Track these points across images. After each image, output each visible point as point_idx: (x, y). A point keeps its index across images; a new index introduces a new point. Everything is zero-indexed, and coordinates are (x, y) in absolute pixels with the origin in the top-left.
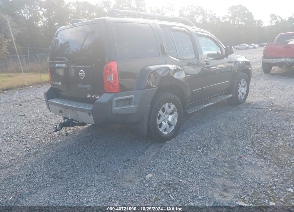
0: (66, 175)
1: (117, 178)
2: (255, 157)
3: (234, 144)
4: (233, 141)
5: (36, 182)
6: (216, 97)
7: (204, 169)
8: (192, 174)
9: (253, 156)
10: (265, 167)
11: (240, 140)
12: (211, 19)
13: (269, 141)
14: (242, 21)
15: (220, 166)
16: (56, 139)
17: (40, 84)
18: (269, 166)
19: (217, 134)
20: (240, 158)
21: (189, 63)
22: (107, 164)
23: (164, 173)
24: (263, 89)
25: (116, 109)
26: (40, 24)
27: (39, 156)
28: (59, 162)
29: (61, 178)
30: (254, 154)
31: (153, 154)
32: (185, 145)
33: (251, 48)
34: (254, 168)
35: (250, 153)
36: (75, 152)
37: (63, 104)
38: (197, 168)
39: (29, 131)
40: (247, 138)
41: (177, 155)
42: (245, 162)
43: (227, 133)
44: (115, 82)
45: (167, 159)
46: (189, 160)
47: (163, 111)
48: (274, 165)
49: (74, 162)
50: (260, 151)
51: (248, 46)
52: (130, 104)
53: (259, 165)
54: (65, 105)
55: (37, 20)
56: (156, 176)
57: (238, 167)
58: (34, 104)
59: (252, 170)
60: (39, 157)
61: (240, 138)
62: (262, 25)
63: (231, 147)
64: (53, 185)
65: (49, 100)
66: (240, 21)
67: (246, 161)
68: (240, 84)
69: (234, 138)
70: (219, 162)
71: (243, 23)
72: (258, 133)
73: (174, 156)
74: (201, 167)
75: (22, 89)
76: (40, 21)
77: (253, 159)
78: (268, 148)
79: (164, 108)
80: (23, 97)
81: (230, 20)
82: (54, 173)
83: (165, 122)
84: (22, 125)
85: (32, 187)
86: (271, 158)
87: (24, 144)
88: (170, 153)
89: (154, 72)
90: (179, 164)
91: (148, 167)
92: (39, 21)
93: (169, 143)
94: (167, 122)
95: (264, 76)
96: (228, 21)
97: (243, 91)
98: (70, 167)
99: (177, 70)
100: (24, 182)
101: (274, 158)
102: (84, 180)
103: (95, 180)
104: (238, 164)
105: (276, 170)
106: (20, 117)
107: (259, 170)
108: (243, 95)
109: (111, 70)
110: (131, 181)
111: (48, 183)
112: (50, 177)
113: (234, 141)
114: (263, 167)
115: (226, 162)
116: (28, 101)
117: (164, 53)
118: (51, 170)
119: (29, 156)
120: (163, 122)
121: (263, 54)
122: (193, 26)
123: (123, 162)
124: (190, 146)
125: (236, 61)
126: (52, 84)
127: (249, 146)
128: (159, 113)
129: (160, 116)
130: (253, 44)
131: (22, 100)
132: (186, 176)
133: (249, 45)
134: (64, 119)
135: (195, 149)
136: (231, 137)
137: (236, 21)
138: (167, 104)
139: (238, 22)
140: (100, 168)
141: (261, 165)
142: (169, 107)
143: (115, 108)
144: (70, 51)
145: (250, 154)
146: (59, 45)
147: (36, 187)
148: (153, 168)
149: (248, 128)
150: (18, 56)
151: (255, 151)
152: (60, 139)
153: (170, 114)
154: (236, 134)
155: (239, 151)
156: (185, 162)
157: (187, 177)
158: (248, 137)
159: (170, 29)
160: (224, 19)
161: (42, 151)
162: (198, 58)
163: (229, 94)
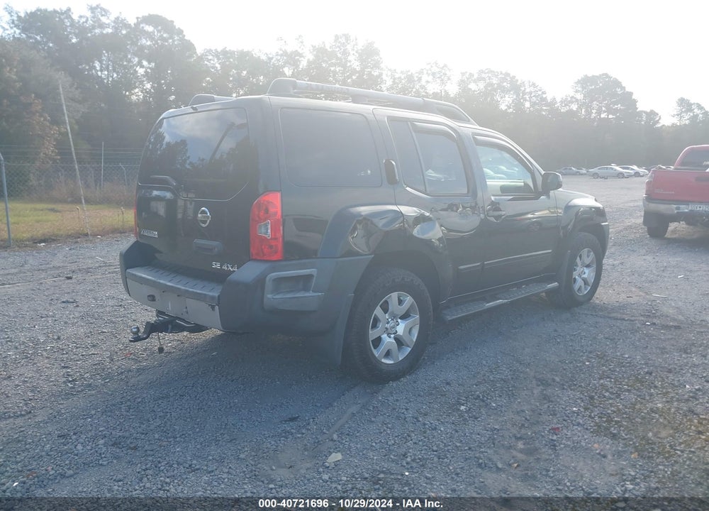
0: (147, 443)
1: (261, 456)
2: (592, 432)
3: (546, 398)
4: (545, 392)
5: (76, 452)
6: (519, 286)
7: (465, 450)
8: (436, 459)
9: (587, 429)
10: (610, 457)
11: (564, 389)
12: (533, 104)
13: (633, 397)
14: (609, 111)
15: (503, 445)
16: (136, 361)
17: (121, 233)
18: (619, 454)
19: (511, 373)
20: (555, 431)
21: (452, 204)
22: (244, 424)
23: (371, 453)
24: (641, 275)
25: (272, 298)
26: (137, 95)
27: (93, 395)
28: (135, 411)
29: (135, 448)
30: (590, 423)
31: (354, 409)
32: (431, 394)
33: (629, 176)
34: (585, 458)
35: (581, 422)
36: (175, 392)
37: (159, 281)
38: (449, 448)
39: (80, 338)
40: (579, 386)
41: (409, 415)
42: (564, 441)
43: (536, 372)
44: (274, 238)
45: (384, 423)
46: (435, 429)
47: (386, 310)
48: (631, 453)
49: (169, 415)
50: (605, 419)
51: (621, 170)
52: (306, 289)
53: (596, 450)
54: (162, 284)
55: (130, 87)
56: (351, 459)
57: (546, 452)
58: (99, 277)
59: (578, 462)
60: (92, 399)
61: (563, 385)
62: (658, 122)
63: (538, 404)
64: (115, 461)
65: (128, 270)
66: (605, 112)
67: (568, 439)
68: (578, 258)
69: (550, 385)
70: (502, 436)
71: (610, 116)
72: (609, 378)
73: (402, 415)
74: (458, 444)
75: (77, 242)
76: (137, 90)
77: (586, 437)
78: (625, 413)
79: (386, 302)
80: (78, 260)
81: (580, 108)
82: (120, 436)
83: (389, 335)
84: (66, 323)
85: (67, 462)
86: (628, 436)
87: (64, 367)
88: (394, 409)
89: (367, 220)
90: (409, 436)
91: (335, 437)
92: (135, 88)
93: (395, 385)
94: (392, 336)
95: (647, 244)
96: (575, 109)
97: (585, 276)
98: (158, 424)
99: (420, 219)
100: (51, 451)
101: (636, 437)
102: (185, 457)
103: (211, 458)
104: (547, 445)
105: (634, 466)
106: (64, 305)
107: (594, 461)
108: (585, 284)
109: (267, 211)
110: (291, 467)
111: (103, 456)
112: (111, 443)
113: (549, 391)
114: (604, 456)
115: (520, 438)
116: (88, 271)
117: (392, 181)
118: (113, 429)
119: (68, 395)
120: (384, 336)
121: (647, 191)
122: (469, 121)
123: (281, 422)
124: (442, 395)
125: (569, 204)
126: (139, 235)
127: (582, 405)
128: (375, 315)
129: (376, 321)
130: (635, 167)
131: (74, 267)
132: (421, 463)
133: (624, 168)
134: (157, 316)
135: (454, 405)
136: (542, 382)
137: (594, 111)
138: (394, 295)
139: (599, 112)
140: (226, 431)
141: (602, 450)
142: (400, 301)
143: (269, 296)
144: (188, 162)
145: (579, 424)
146: (164, 146)
147: (75, 465)
148: (347, 440)
149: (587, 363)
150: (77, 167)
151: (593, 418)
152: (146, 360)
153: (400, 318)
154: (557, 375)
155: (555, 415)
156: (425, 432)
157: (423, 465)
158: (583, 384)
159: (411, 128)
160: (566, 105)
161: (102, 384)
162: (475, 195)
163: (551, 280)
